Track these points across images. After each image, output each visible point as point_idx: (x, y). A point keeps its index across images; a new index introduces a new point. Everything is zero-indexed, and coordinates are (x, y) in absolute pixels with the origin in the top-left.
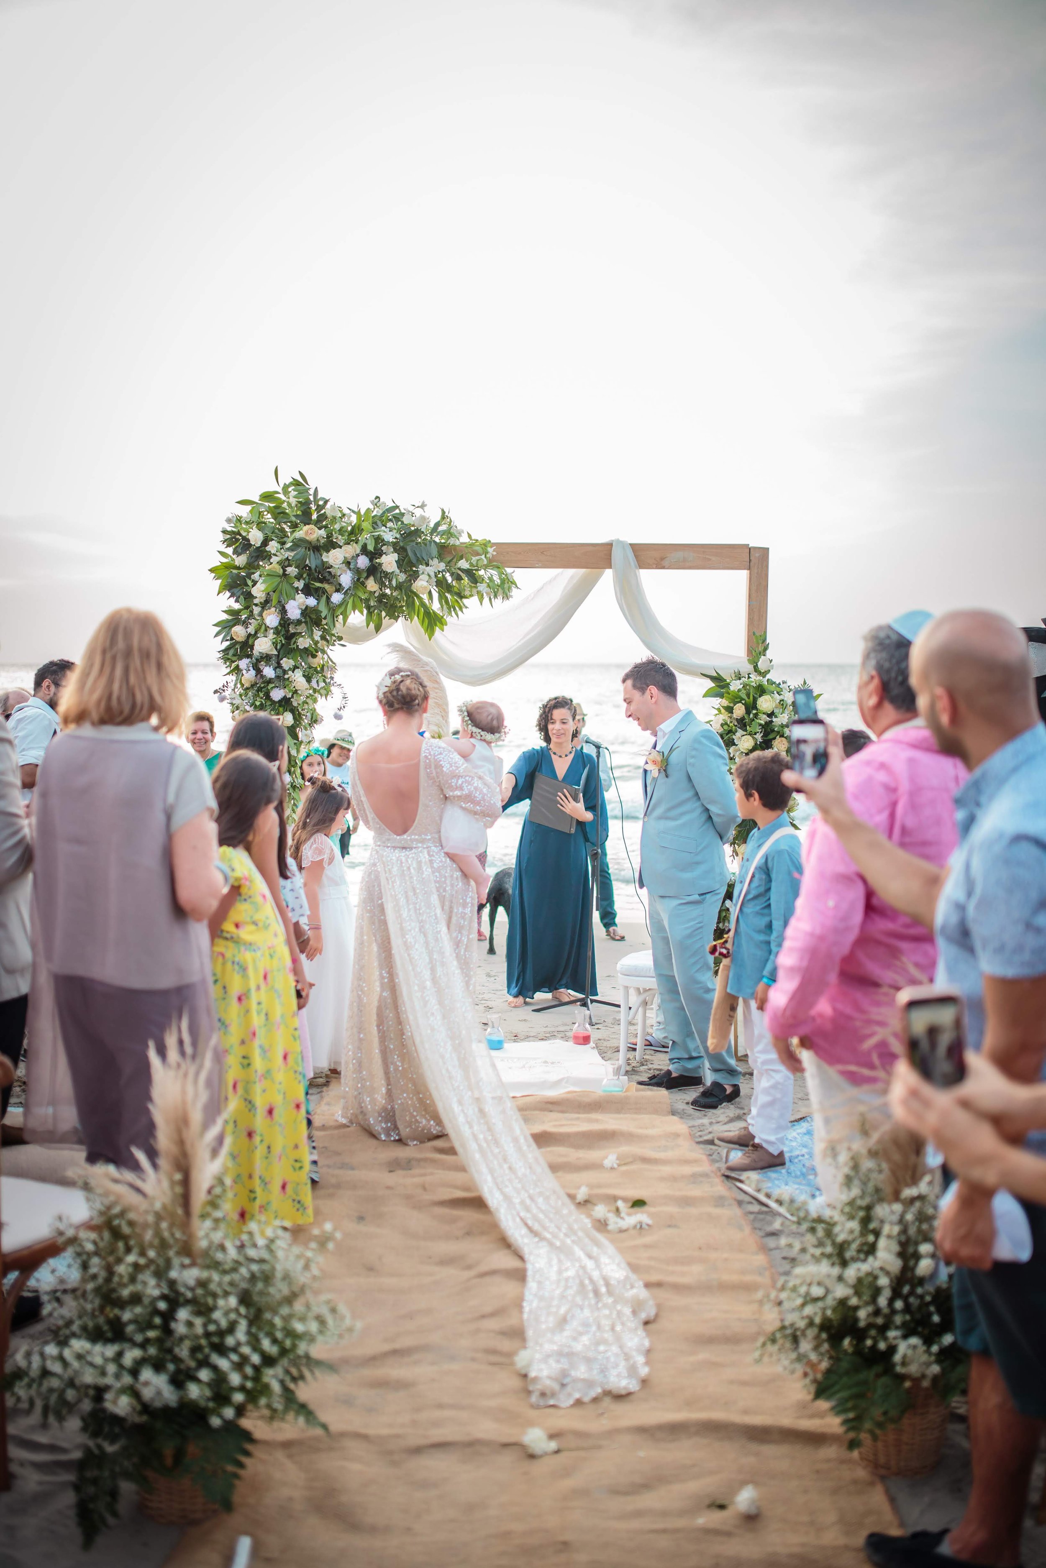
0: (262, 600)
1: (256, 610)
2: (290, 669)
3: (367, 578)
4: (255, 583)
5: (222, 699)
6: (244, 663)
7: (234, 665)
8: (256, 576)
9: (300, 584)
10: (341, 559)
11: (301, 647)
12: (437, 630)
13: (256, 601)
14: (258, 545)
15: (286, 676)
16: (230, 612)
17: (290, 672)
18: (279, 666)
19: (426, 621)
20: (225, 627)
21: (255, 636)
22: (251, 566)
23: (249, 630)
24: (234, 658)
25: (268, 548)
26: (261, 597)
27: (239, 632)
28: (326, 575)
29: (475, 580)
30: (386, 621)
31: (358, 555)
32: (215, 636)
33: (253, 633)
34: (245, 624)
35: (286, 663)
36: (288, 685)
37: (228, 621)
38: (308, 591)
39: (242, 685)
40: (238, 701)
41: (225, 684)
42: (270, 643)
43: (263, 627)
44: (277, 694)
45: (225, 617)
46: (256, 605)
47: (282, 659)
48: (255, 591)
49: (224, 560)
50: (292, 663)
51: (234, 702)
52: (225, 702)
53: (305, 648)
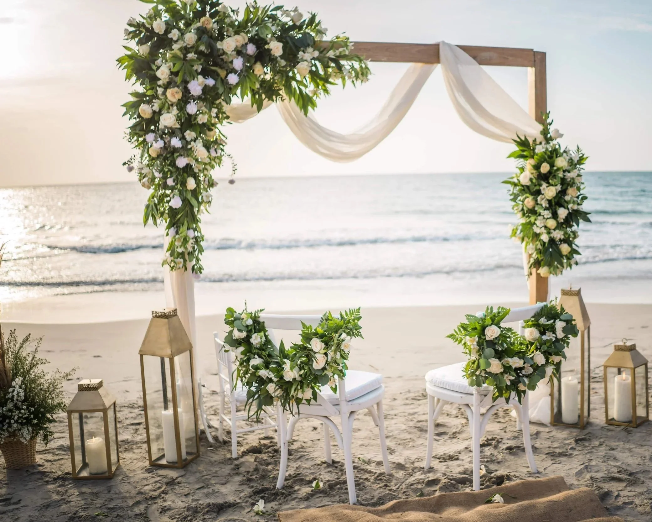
0: (165, 82)
1: (160, 91)
2: (192, 140)
3: (255, 63)
4: (158, 68)
5: (131, 169)
6: (150, 137)
7: (141, 139)
8: (159, 62)
9: (199, 68)
10: (233, 47)
11: (200, 122)
12: (310, 108)
13: (160, 83)
14: (162, 33)
15: (189, 147)
16: (136, 94)
17: (193, 143)
18: (183, 138)
19: (301, 102)
20: (132, 107)
21: (160, 113)
22: (153, 54)
23: (154, 108)
24: (141, 133)
25: (170, 36)
26: (165, 79)
27: (146, 110)
28: (219, 61)
29: (340, 68)
30: (266, 102)
31: (246, 44)
32: (123, 115)
33: (157, 110)
34: (149, 102)
35: (189, 135)
36: (191, 154)
37: (135, 102)
38: (205, 73)
39: (150, 156)
40: (146, 171)
41: (133, 157)
42: (174, 118)
43: (167, 105)
44: (181, 162)
45: (132, 99)
46: (160, 86)
47: (185, 131)
48: (159, 74)
49: (129, 53)
50: (193, 134)
51: (143, 172)
52: (133, 172)
53: (203, 123)
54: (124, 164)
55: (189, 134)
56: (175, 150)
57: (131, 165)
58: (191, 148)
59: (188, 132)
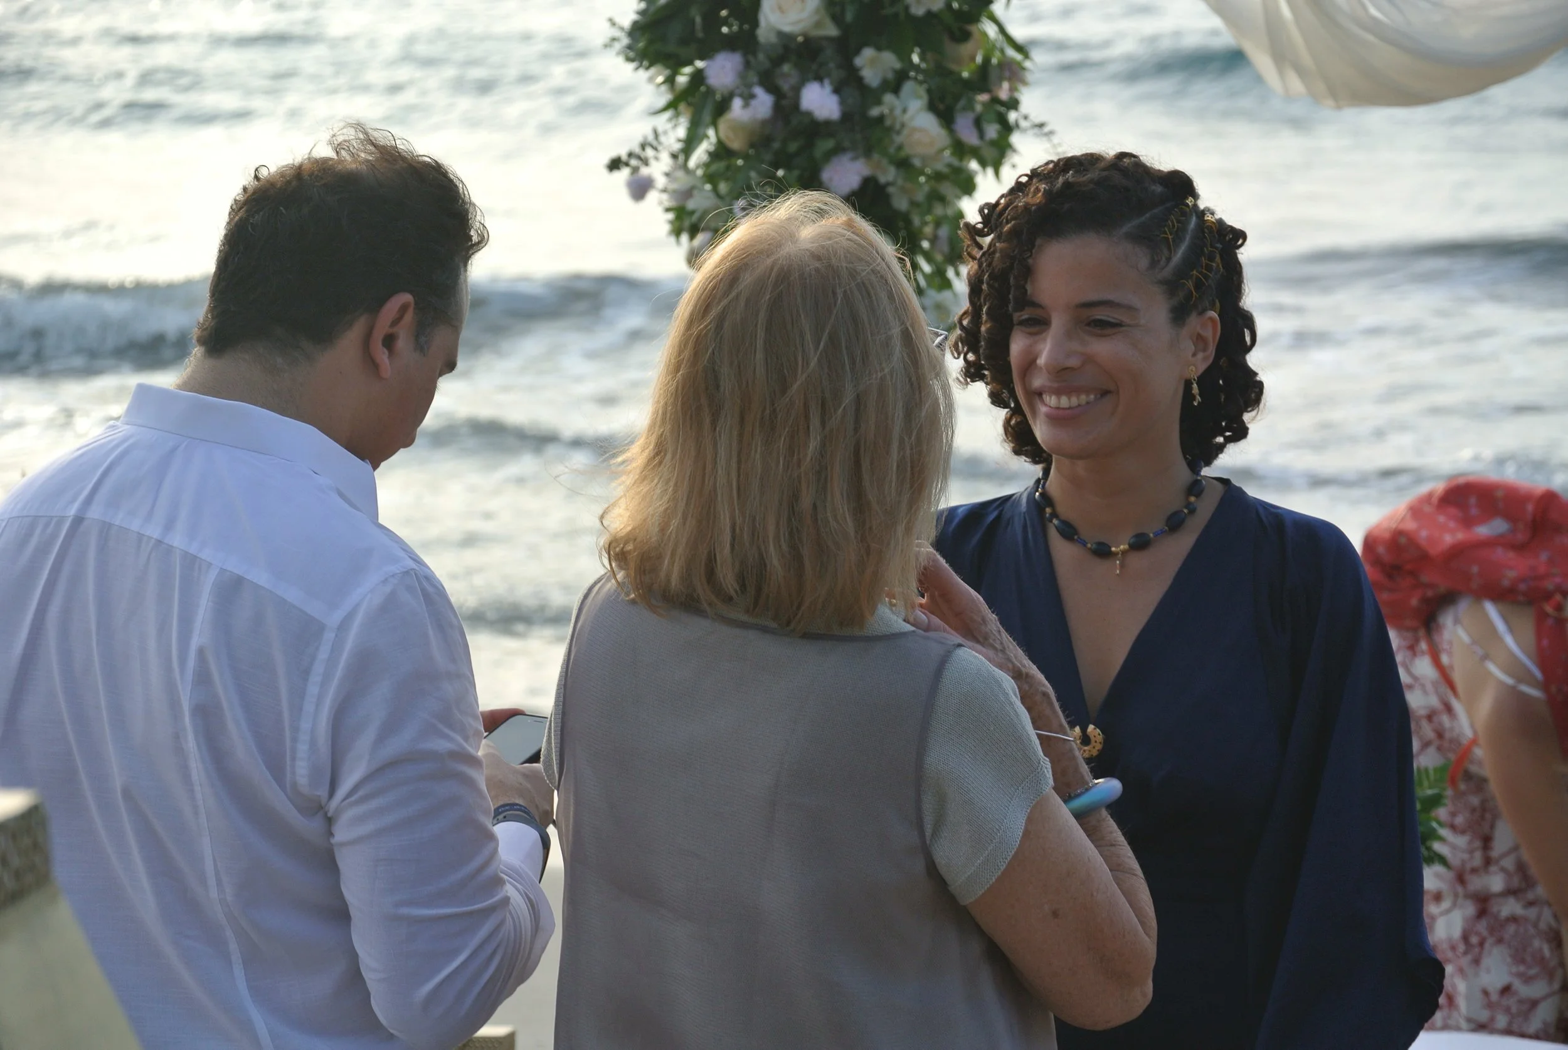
2: (884, 86)
5: (640, 188)
6: (721, 69)
7: (683, 76)
15: (874, 112)
24: (683, 53)
36: (879, 141)
39: (716, 143)
41: (651, 138)
50: (890, 60)
51: (691, 205)
52: (653, 197)
53: (930, 14)
54: (615, 164)
55: (873, 62)
56: (815, 129)
57: (644, 171)
58: (881, 119)
59: (868, 53)
